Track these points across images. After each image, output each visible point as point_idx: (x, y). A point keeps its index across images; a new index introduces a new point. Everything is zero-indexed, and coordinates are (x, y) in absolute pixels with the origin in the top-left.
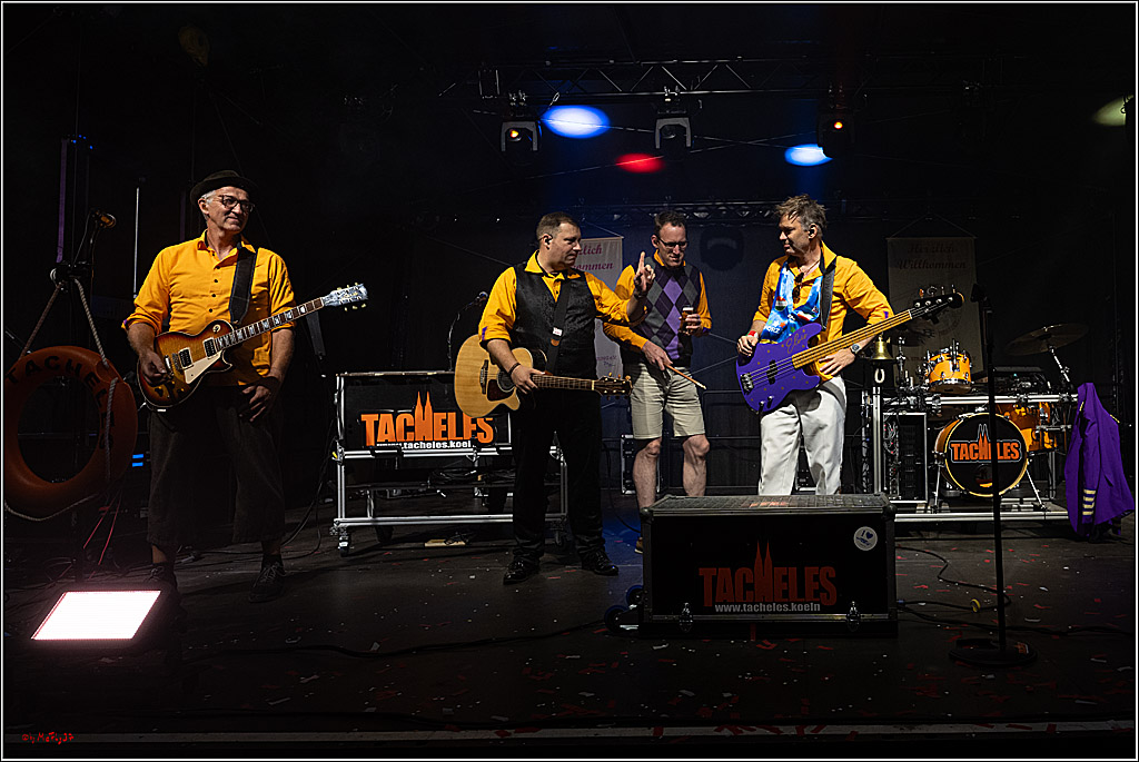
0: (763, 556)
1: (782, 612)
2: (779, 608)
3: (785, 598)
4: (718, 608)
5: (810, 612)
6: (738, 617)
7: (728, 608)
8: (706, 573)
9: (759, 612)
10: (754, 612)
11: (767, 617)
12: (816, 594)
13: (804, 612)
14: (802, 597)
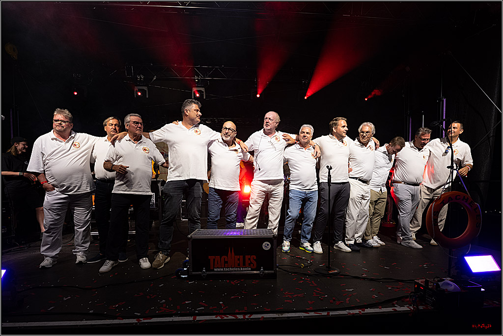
0: (231, 252)
1: (238, 271)
2: (236, 269)
3: (239, 266)
5: (247, 271)
6: (222, 273)
8: (211, 258)
9: (230, 271)
10: (228, 271)
11: (232, 272)
12: (249, 264)
13: (245, 271)
14: (244, 266)
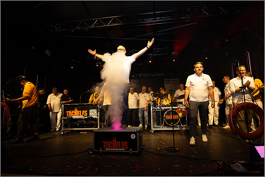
1: (118, 150)
2: (117, 149)
3: (118, 148)
4: (106, 149)
5: (123, 150)
7: (108, 149)
8: (104, 142)
10: (112, 150)
11: (115, 151)
12: (124, 147)
14: (121, 148)
